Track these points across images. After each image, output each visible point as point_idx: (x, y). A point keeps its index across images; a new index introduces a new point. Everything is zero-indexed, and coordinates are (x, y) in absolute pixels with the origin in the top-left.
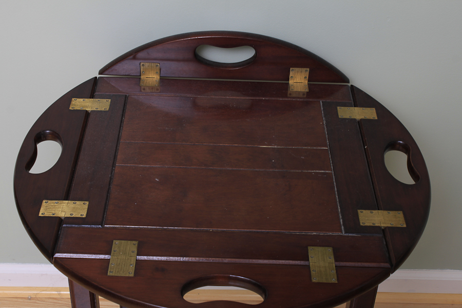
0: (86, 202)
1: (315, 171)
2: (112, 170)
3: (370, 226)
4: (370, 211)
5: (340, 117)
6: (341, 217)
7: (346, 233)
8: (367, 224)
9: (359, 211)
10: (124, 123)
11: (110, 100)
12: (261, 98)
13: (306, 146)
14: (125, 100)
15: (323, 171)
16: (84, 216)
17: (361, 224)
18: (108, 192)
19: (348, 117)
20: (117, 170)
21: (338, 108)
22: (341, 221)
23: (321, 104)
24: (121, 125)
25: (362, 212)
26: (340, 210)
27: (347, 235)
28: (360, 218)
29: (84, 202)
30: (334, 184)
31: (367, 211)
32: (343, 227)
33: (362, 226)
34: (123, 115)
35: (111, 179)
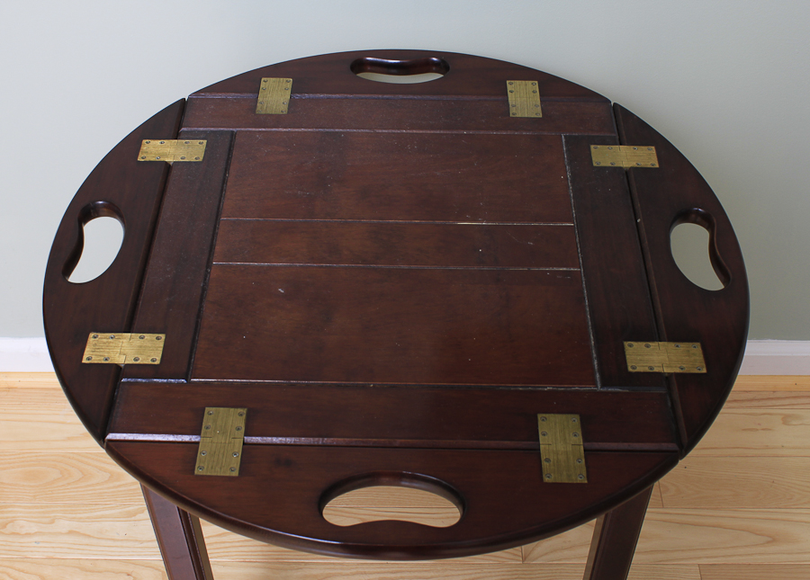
0: (160, 335)
1: (551, 269)
2: (207, 274)
3: (644, 373)
4: (644, 343)
5: (595, 165)
6: (595, 355)
7: (603, 386)
8: (639, 369)
9: (626, 344)
10: (228, 184)
11: (205, 142)
12: (461, 132)
13: (536, 221)
14: (231, 141)
15: (565, 269)
16: (157, 362)
17: (630, 369)
18: (199, 316)
19: (608, 164)
20: (214, 273)
21: (592, 147)
22: (596, 362)
23: (564, 140)
24: (222, 187)
25: (631, 346)
26: (593, 342)
27: (605, 389)
28: (627, 356)
29: (157, 335)
30: (583, 293)
31: (640, 343)
32: (598, 376)
33: (631, 373)
34: (227, 169)
35: (204, 290)
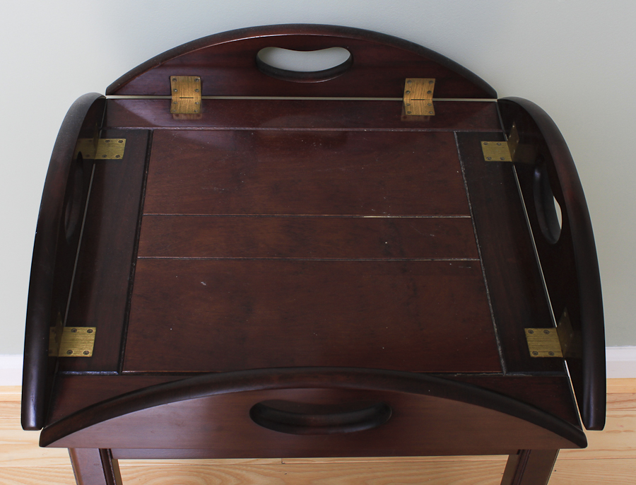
0: (91, 328)
1: (453, 259)
2: (133, 268)
3: (545, 358)
4: (543, 330)
5: (486, 160)
6: (498, 342)
7: (508, 371)
8: (541, 355)
9: (527, 330)
10: (148, 181)
11: (124, 140)
12: (361, 129)
13: (436, 214)
14: (148, 140)
15: (465, 259)
16: (90, 355)
17: (532, 355)
18: (128, 309)
19: (498, 159)
20: (140, 267)
21: (483, 143)
22: (500, 349)
23: (456, 137)
24: (143, 184)
25: (531, 332)
26: (496, 329)
27: (510, 375)
28: (529, 343)
29: (88, 328)
30: (484, 282)
31: (539, 330)
32: (502, 361)
33: (533, 358)
34: (146, 167)
35: (131, 283)
